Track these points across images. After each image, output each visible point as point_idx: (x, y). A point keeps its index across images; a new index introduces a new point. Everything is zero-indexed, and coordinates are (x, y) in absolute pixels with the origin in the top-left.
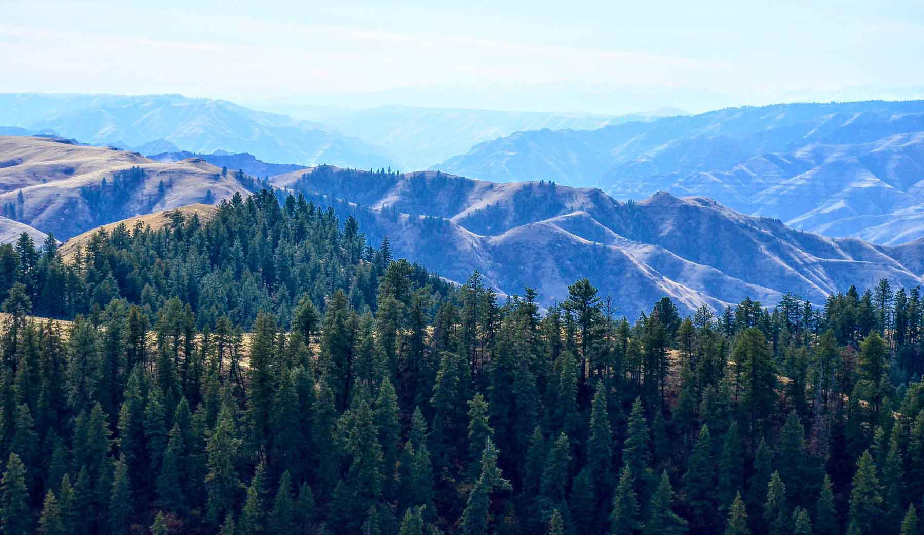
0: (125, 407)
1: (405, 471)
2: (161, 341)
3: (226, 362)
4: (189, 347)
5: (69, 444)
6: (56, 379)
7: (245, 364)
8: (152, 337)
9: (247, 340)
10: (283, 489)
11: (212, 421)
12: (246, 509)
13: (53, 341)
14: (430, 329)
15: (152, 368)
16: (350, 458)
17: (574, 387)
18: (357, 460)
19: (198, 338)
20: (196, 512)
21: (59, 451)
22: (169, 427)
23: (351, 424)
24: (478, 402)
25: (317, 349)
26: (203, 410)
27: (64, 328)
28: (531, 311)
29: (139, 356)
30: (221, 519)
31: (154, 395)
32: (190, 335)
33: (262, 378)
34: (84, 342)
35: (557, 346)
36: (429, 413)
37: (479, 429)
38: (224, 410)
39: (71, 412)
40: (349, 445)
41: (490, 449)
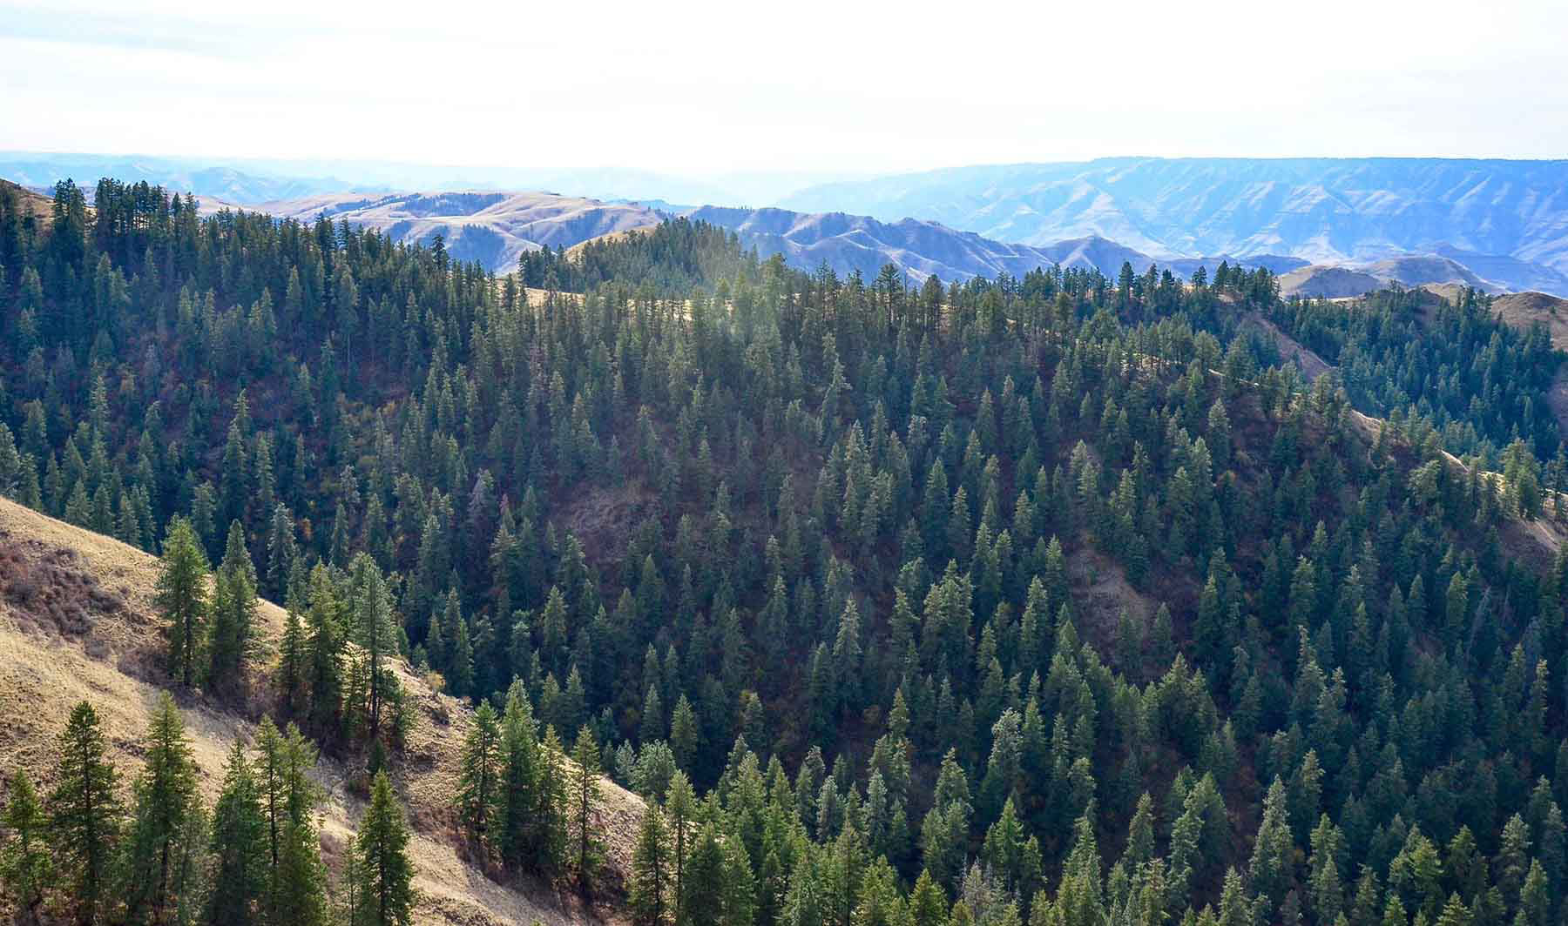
0: (618, 343)
1: (786, 380)
2: (636, 305)
3: (676, 316)
4: (654, 308)
5: (586, 365)
6: (577, 328)
7: (688, 317)
8: (631, 302)
9: (688, 303)
10: (715, 390)
11: (671, 351)
12: (694, 403)
13: (574, 305)
14: (797, 295)
15: (631, 321)
16: (754, 372)
17: (886, 328)
18: (758, 373)
19: (659, 302)
20: (663, 405)
21: (581, 371)
22: (645, 355)
23: (753, 353)
24: (829, 339)
25: (730, 308)
26: (665, 346)
27: (580, 298)
28: (859, 282)
29: (624, 314)
30: (679, 408)
31: (636, 337)
32: (654, 300)
33: (699, 325)
34: (593, 306)
35: (874, 303)
36: (799, 344)
37: (830, 354)
38: (678, 345)
39: (586, 347)
40: (753, 365)
41: (838, 367)
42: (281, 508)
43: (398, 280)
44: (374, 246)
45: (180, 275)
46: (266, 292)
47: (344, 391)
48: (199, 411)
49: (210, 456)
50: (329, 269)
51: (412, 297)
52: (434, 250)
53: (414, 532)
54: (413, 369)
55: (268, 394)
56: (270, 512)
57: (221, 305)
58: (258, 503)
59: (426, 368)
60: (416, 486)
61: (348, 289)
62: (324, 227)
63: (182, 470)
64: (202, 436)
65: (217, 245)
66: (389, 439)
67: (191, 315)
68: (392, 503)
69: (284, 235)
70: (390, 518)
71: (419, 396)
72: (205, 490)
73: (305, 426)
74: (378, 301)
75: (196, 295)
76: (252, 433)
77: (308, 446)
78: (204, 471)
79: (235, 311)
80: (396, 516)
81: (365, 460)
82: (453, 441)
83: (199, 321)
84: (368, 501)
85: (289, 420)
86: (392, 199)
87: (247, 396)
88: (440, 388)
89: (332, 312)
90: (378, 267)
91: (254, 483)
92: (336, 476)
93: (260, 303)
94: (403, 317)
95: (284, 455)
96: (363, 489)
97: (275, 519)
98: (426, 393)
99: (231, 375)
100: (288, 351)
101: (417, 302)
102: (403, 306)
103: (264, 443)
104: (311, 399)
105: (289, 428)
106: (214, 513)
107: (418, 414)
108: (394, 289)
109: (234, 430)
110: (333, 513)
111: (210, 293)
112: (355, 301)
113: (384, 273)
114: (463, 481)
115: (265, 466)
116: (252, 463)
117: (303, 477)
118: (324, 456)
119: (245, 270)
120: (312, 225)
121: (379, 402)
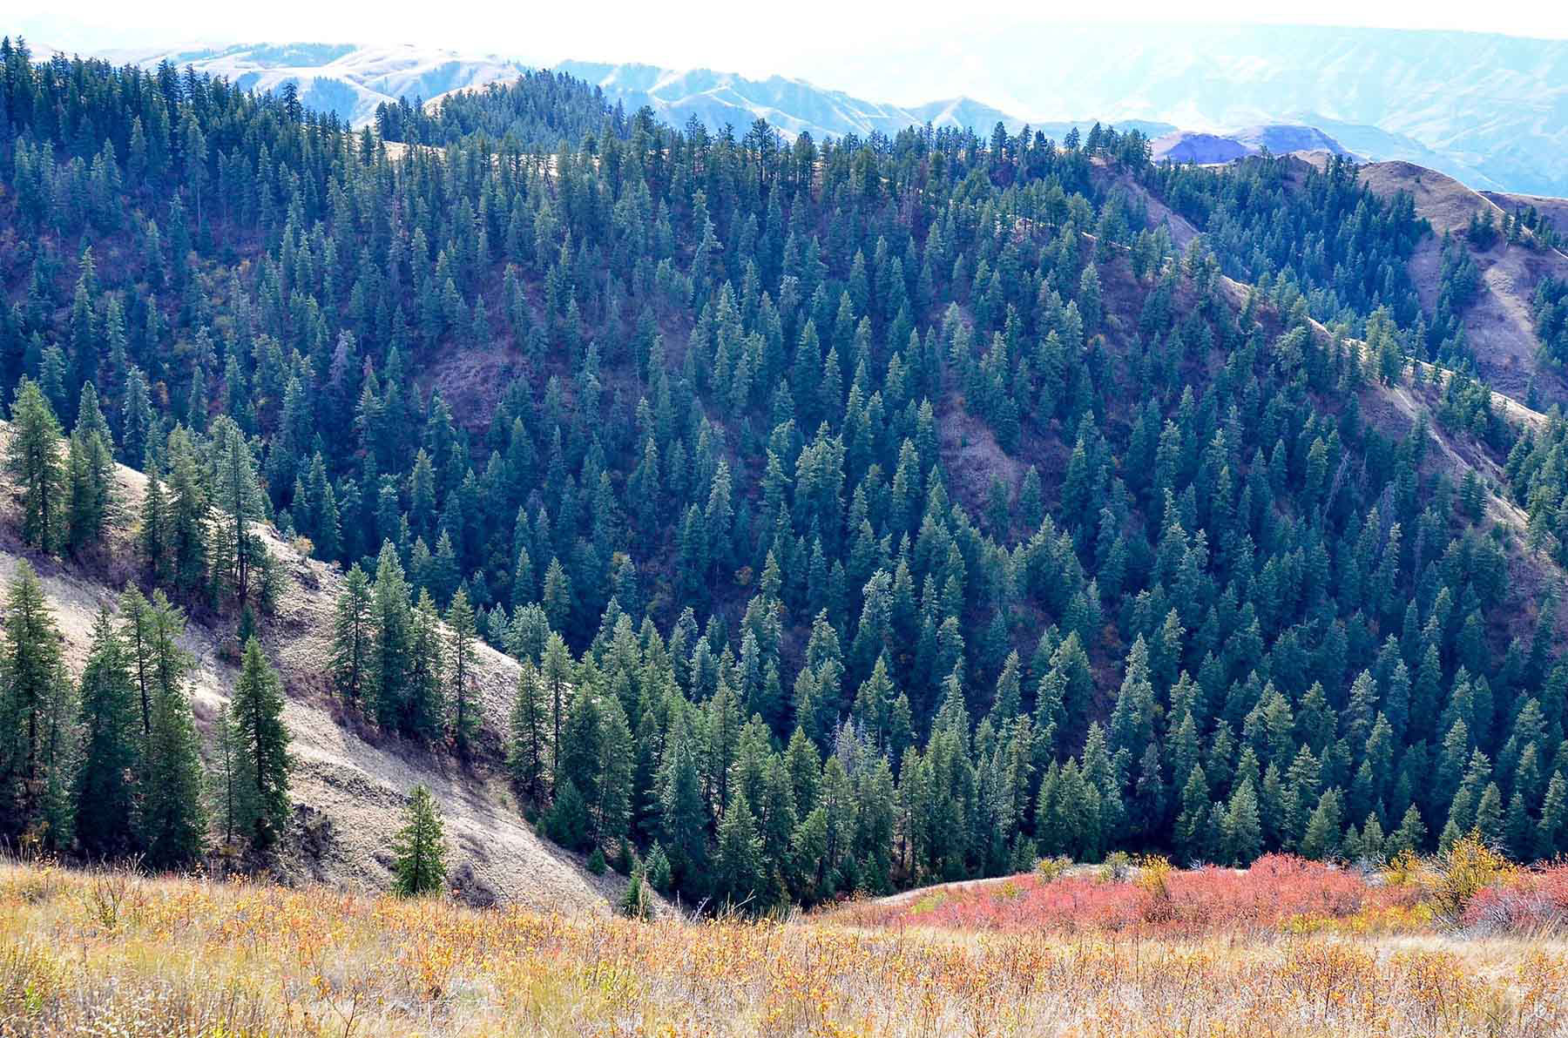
0: (482, 199)
1: (656, 238)
2: (500, 160)
3: (542, 172)
4: (518, 162)
5: (449, 222)
6: (439, 183)
7: (554, 173)
8: (495, 157)
9: (554, 158)
10: (583, 248)
11: (537, 207)
12: (561, 262)
13: (435, 159)
14: (666, 151)
15: (496, 176)
16: (622, 231)
17: (757, 185)
18: (628, 231)
19: (523, 157)
20: (530, 264)
21: (444, 227)
22: (511, 212)
23: (623, 210)
24: (700, 196)
25: (597, 163)
26: (530, 202)
27: (441, 152)
28: (731, 138)
29: (488, 168)
30: (546, 266)
31: (500, 191)
32: (518, 155)
33: (566, 182)
34: (455, 160)
35: (745, 159)
36: (669, 201)
37: (700, 211)
38: (544, 201)
39: (450, 202)
40: (623, 222)
41: (709, 225)
42: (134, 370)
43: (249, 131)
44: (222, 96)
45: (14, 124)
46: (108, 143)
47: (195, 249)
48: (42, 269)
49: (59, 317)
50: (174, 119)
51: (264, 149)
52: (286, 100)
53: (276, 395)
54: (268, 226)
55: (115, 252)
56: (123, 376)
57: (61, 153)
58: (110, 366)
59: (282, 223)
60: (275, 348)
61: (196, 141)
62: (167, 72)
63: (27, 331)
64: (47, 296)
65: (53, 94)
66: (246, 298)
67: (28, 167)
68: (250, 364)
69: (124, 82)
70: (249, 381)
71: (276, 254)
72: (53, 352)
73: (156, 286)
74: (228, 154)
75: (33, 146)
76: (100, 293)
77: (160, 307)
78: (50, 332)
79: (75, 164)
80: (256, 378)
81: (221, 320)
82: (313, 301)
83: (37, 174)
84: (225, 364)
85: (138, 280)
86: (239, 50)
87: (93, 254)
88: (297, 246)
89: (179, 165)
90: (227, 119)
91: (104, 346)
92: (191, 338)
93: (102, 155)
94: (256, 171)
95: (135, 314)
96: (219, 350)
97: (129, 382)
98: (283, 250)
99: (74, 230)
100: (133, 206)
101: (270, 154)
102: (255, 160)
103: (114, 303)
104: (161, 258)
105: (140, 288)
106: (64, 377)
107: (276, 274)
108: (245, 140)
109: (81, 289)
110: (191, 375)
111: (48, 145)
112: (203, 154)
113: (233, 125)
114: (324, 342)
115: (116, 330)
116: (102, 325)
117: (157, 339)
118: (177, 317)
119: (84, 120)
120: (154, 73)
121: (231, 260)
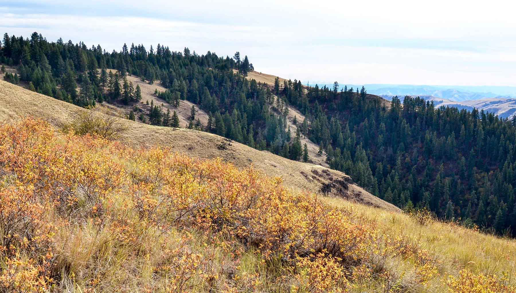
42: (450, 202)
43: (498, 130)
45: (427, 126)
46: (453, 132)
47: (476, 166)
48: (428, 169)
49: (431, 184)
50: (475, 126)
51: (502, 136)
52: (513, 120)
53: (494, 215)
54: (500, 161)
55: (451, 166)
56: (447, 203)
57: (439, 135)
58: (444, 200)
59: (505, 160)
60: (495, 199)
61: (481, 133)
62: (475, 112)
63: (421, 187)
64: (428, 177)
65: (439, 117)
66: (489, 183)
67: (429, 139)
68: (487, 204)
69: (461, 114)
70: (486, 209)
71: (501, 170)
72: (427, 194)
73: (462, 177)
74: (490, 137)
75: (431, 133)
76: (444, 178)
77: (462, 183)
78: (428, 188)
79: (443, 138)
80: (488, 209)
81: (481, 189)
82: (511, 186)
83: (431, 141)
84: (479, 203)
85: (457, 174)
86: (510, 100)
87: (444, 165)
88: (509, 168)
89: (475, 140)
90: (492, 126)
91: (443, 194)
92: (470, 194)
93: (451, 136)
94: (499, 143)
95: (454, 184)
96: (478, 199)
97: (448, 205)
98: (503, 169)
99: (440, 158)
100: (458, 152)
101: (504, 138)
102: (499, 139)
103: (447, 181)
104: (465, 168)
105: (456, 177)
106: (429, 201)
107: (500, 176)
108: (496, 133)
109: (438, 175)
110: (467, 206)
111: (435, 133)
112: (483, 137)
113: (494, 128)
114: (512, 199)
115: (446, 189)
116: (443, 187)
117: (459, 193)
118: (467, 187)
119: (447, 125)
120: (471, 112)
121: (488, 171)
